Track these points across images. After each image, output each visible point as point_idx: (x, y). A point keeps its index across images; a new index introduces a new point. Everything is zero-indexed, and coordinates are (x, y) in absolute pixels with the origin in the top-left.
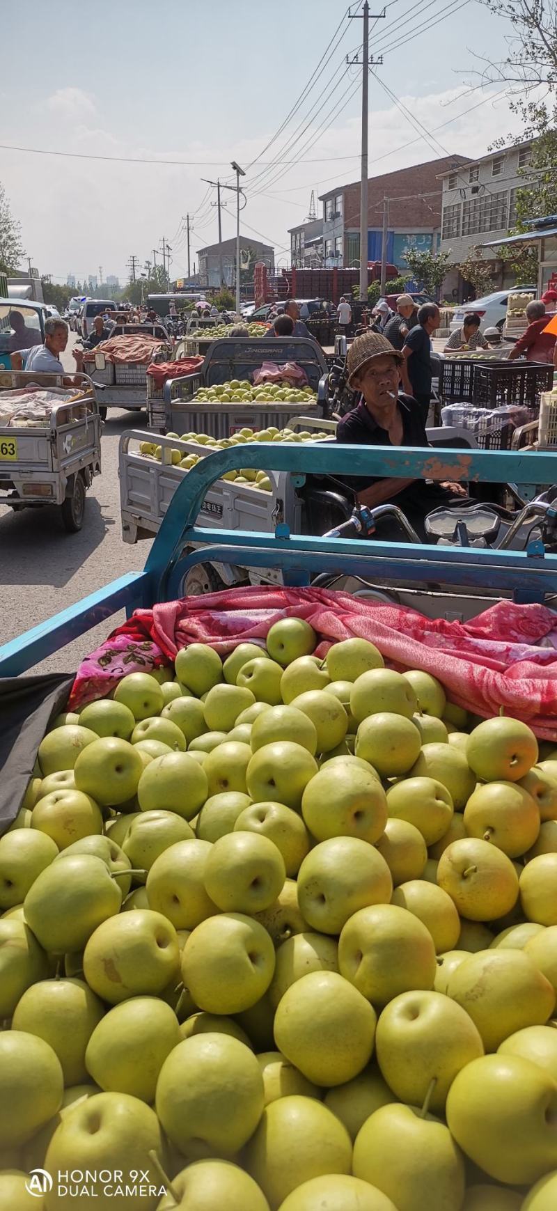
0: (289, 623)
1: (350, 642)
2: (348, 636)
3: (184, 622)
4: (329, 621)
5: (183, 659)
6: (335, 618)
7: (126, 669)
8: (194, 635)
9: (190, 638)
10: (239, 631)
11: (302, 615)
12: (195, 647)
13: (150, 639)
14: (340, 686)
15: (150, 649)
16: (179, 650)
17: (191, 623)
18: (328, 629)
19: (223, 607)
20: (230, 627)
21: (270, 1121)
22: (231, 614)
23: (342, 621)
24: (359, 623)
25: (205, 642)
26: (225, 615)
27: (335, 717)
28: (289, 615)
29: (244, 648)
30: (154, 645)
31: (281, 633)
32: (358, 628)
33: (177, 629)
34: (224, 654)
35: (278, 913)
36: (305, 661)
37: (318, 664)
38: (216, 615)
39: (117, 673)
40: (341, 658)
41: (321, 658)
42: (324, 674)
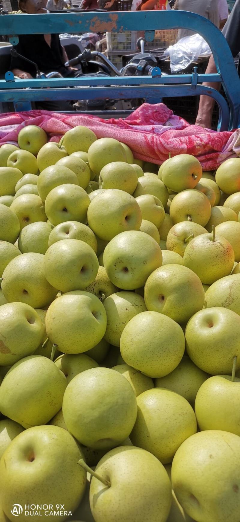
1: (71, 131)
2: (69, 129)
4: (56, 123)
6: (58, 121)
14: (77, 155)
18: (56, 128)
21: (143, 411)
23: (63, 121)
24: (75, 120)
28: (27, 124)
32: (75, 123)
35: (94, 285)
36: (50, 146)
37: (58, 146)
40: (74, 138)
41: (59, 142)
42: (63, 150)
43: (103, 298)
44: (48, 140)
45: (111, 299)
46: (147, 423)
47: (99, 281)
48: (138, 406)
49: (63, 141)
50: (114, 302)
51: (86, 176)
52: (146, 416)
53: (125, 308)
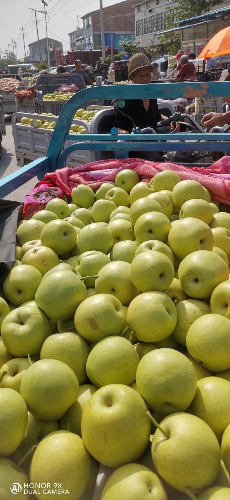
0: (125, 172)
3: (72, 177)
4: (147, 168)
5: (76, 192)
6: (150, 166)
7: (47, 199)
8: (78, 182)
9: (76, 184)
10: (102, 178)
11: (131, 168)
12: (80, 186)
13: (55, 185)
14: (164, 193)
15: (57, 190)
16: (71, 189)
17: (76, 177)
18: (147, 172)
19: (89, 170)
20: (95, 177)
22: (94, 172)
23: (154, 167)
24: (163, 166)
26: (91, 173)
28: (124, 169)
29: (104, 185)
30: (58, 188)
31: (123, 176)
32: (163, 168)
33: (69, 180)
34: (95, 189)
35: (169, 292)
36: (141, 185)
38: (87, 173)
39: (43, 202)
40: (162, 179)
41: (149, 183)
42: (152, 189)
44: (140, 181)
45: (183, 304)
47: (173, 290)
49: (153, 181)
50: (184, 306)
51: (170, 209)
53: (194, 311)
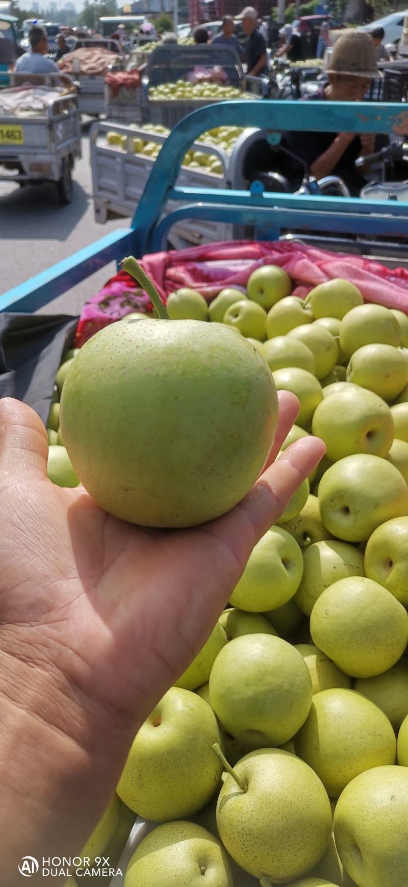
0: (266, 270)
1: (327, 285)
2: (325, 279)
3: (172, 272)
4: (307, 268)
5: (174, 304)
6: (313, 264)
7: (123, 312)
8: (181, 283)
9: (177, 286)
10: (222, 278)
11: (279, 263)
12: (183, 291)
15: (142, 295)
16: (167, 295)
17: (178, 272)
18: (307, 275)
19: (203, 258)
20: (212, 275)
21: (319, 713)
22: (211, 265)
23: (320, 266)
25: (192, 288)
26: (206, 266)
27: (328, 349)
28: (266, 263)
29: (227, 293)
31: (262, 280)
32: (336, 273)
33: (165, 278)
34: (210, 298)
35: (299, 522)
36: (289, 302)
38: (199, 266)
39: (115, 316)
40: (327, 297)
41: (304, 299)
42: (308, 312)
43: (305, 543)
44: (290, 293)
45: (317, 548)
46: (320, 731)
47: (307, 519)
48: (313, 704)
49: (310, 298)
50: (318, 553)
52: (320, 720)
53: (333, 566)
